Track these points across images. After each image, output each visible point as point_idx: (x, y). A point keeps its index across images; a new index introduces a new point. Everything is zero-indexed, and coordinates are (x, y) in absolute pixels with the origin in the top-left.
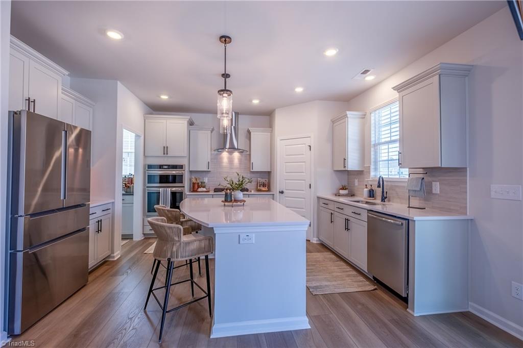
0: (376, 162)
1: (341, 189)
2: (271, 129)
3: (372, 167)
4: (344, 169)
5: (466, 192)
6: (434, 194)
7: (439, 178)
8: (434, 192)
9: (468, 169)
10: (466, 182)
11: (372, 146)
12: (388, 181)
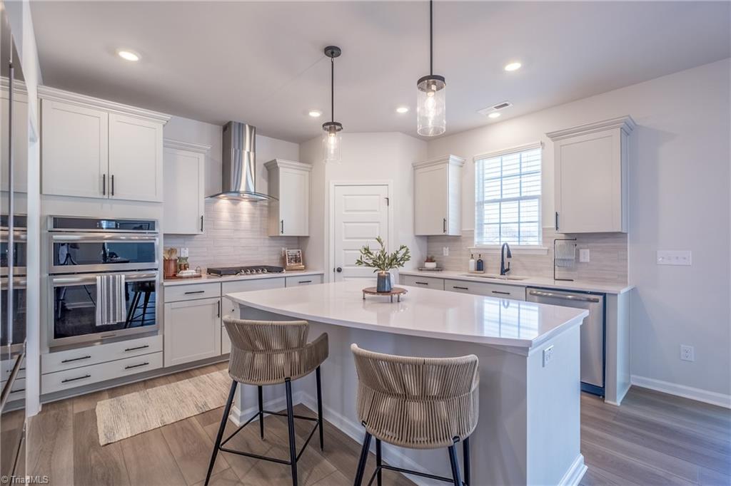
0: (481, 225)
1: (427, 261)
2: (309, 166)
3: (476, 231)
4: (444, 234)
5: (627, 259)
6: (582, 263)
7: (589, 245)
8: (582, 260)
9: (628, 235)
10: (627, 249)
11: (476, 204)
12: (514, 249)
